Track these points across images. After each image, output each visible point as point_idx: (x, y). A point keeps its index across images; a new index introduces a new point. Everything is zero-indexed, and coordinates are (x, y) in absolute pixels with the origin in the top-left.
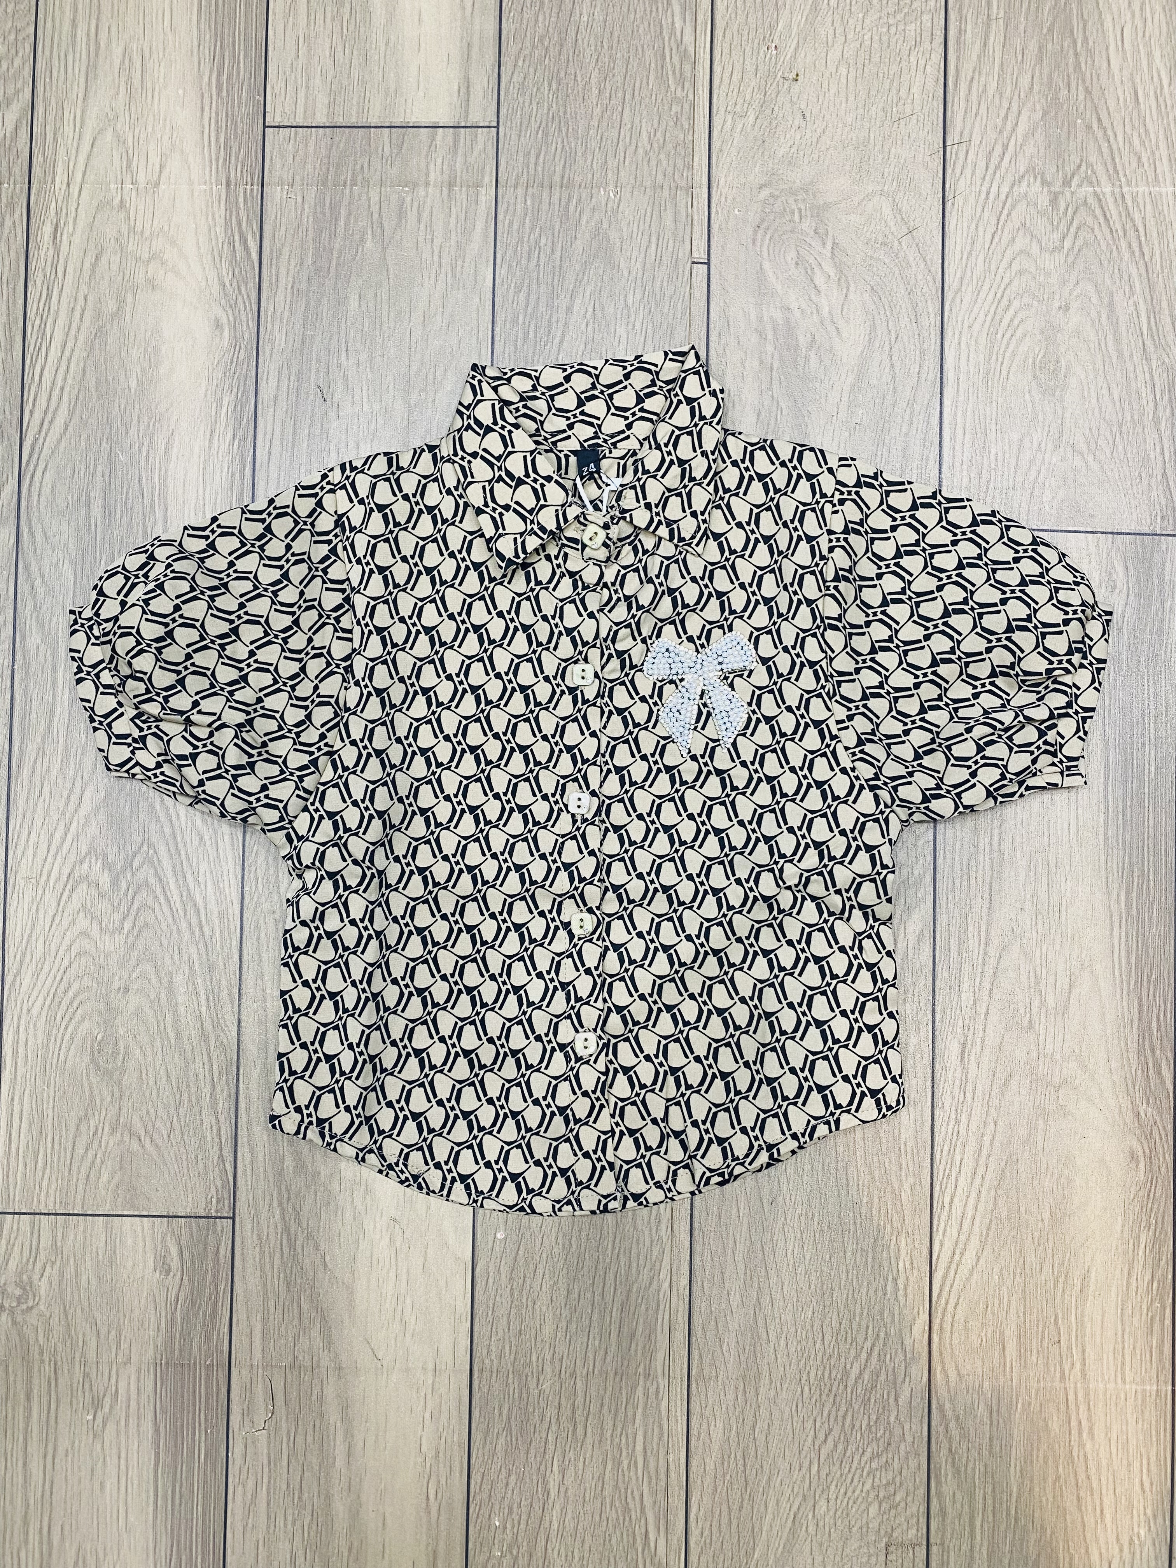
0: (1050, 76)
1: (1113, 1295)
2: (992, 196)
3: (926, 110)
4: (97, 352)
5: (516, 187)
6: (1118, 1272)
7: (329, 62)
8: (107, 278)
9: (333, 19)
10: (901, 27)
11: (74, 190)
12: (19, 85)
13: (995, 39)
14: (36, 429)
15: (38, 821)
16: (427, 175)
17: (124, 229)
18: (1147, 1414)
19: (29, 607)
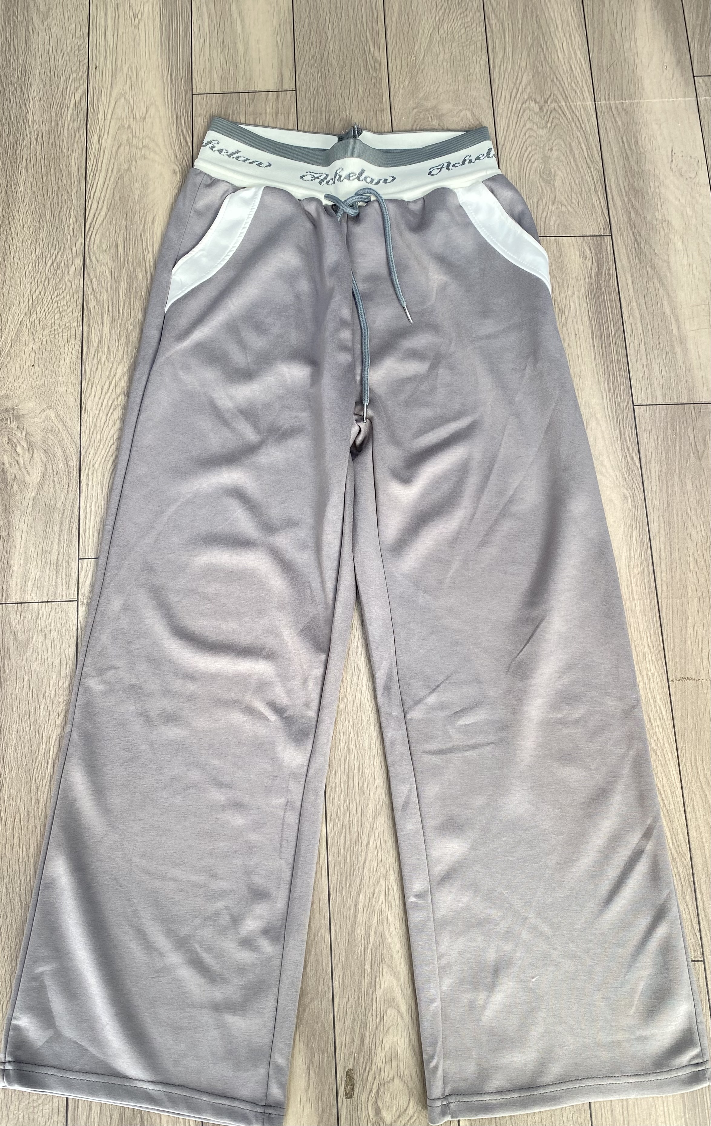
0: (534, 62)
1: (624, 560)
2: (514, 109)
3: (482, 77)
4: (119, 184)
5: (305, 113)
6: (625, 549)
7: (220, 69)
8: (123, 156)
9: (221, 53)
10: (468, 47)
11: (108, 122)
12: (81, 82)
13: (509, 49)
14: (92, 216)
15: (96, 381)
16: (266, 110)
17: (131, 136)
18: (647, 613)
19: (90, 290)
